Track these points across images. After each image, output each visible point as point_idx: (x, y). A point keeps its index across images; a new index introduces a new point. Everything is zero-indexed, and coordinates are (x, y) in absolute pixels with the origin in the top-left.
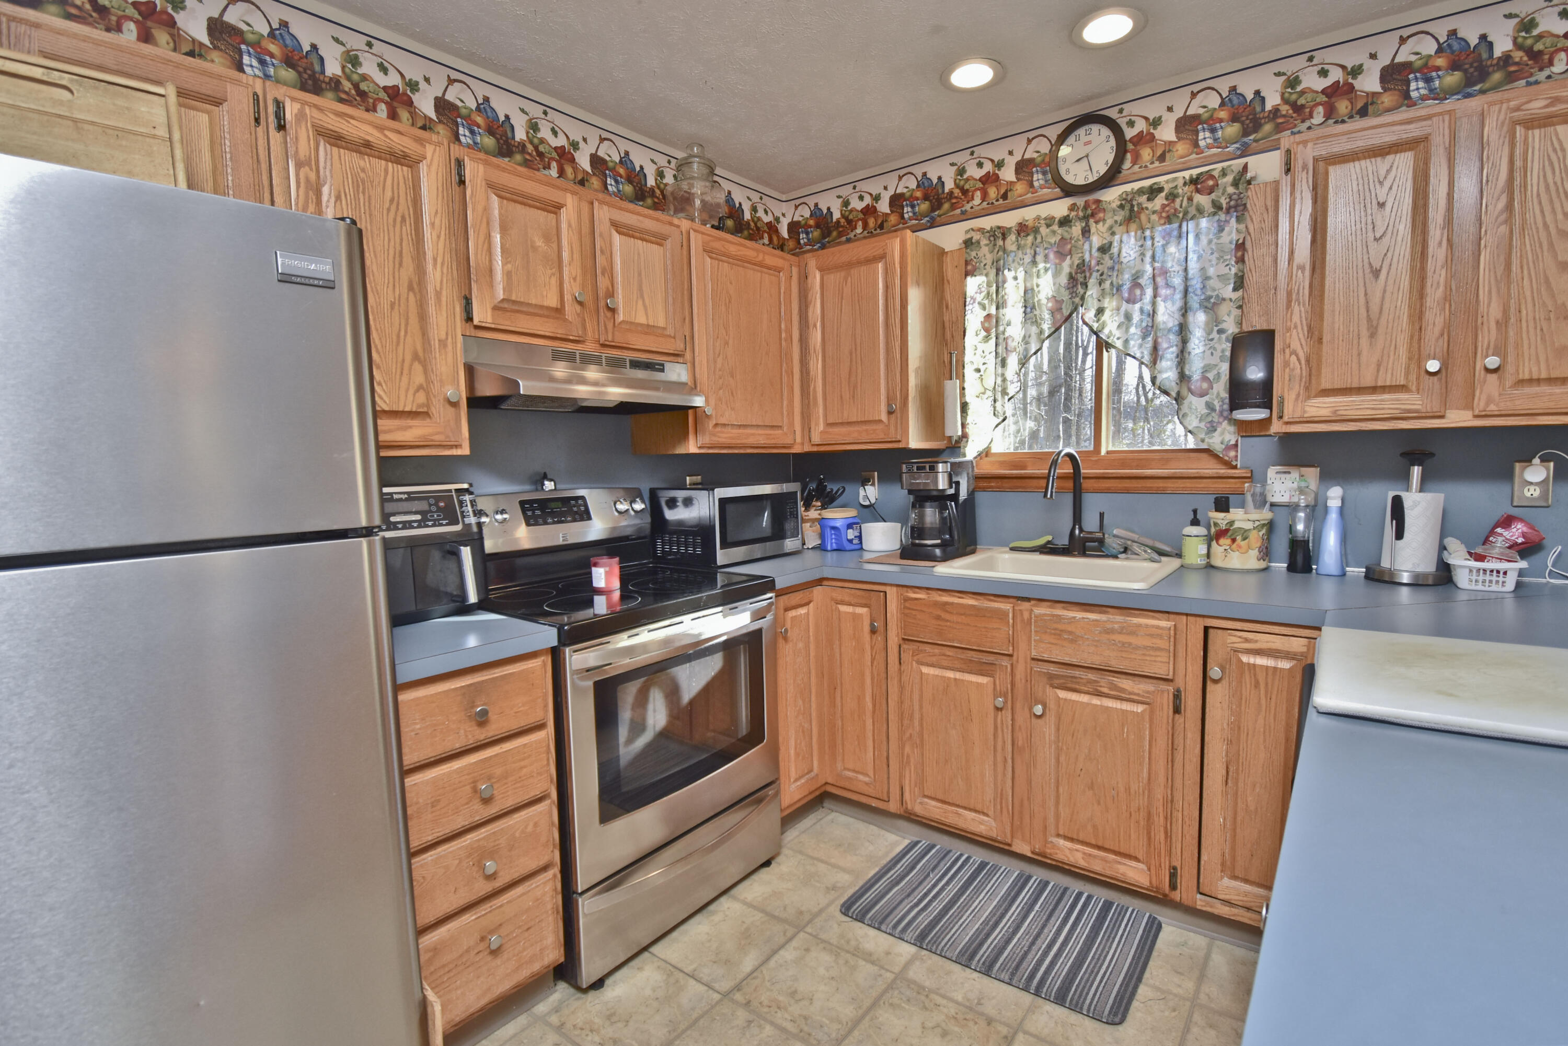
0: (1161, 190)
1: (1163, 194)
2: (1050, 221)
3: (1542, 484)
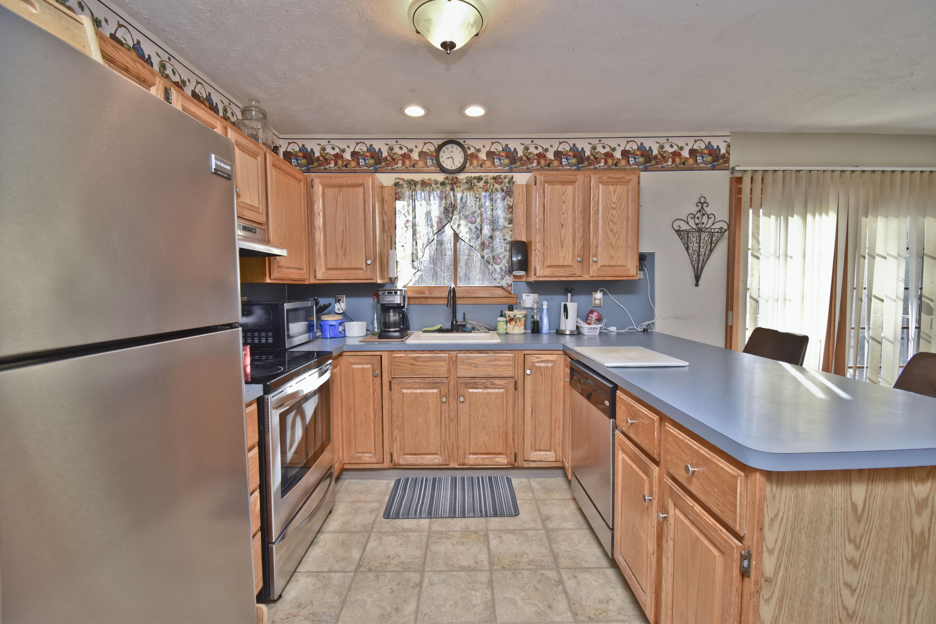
0: (482, 179)
1: (483, 181)
2: (436, 182)
3: (600, 299)
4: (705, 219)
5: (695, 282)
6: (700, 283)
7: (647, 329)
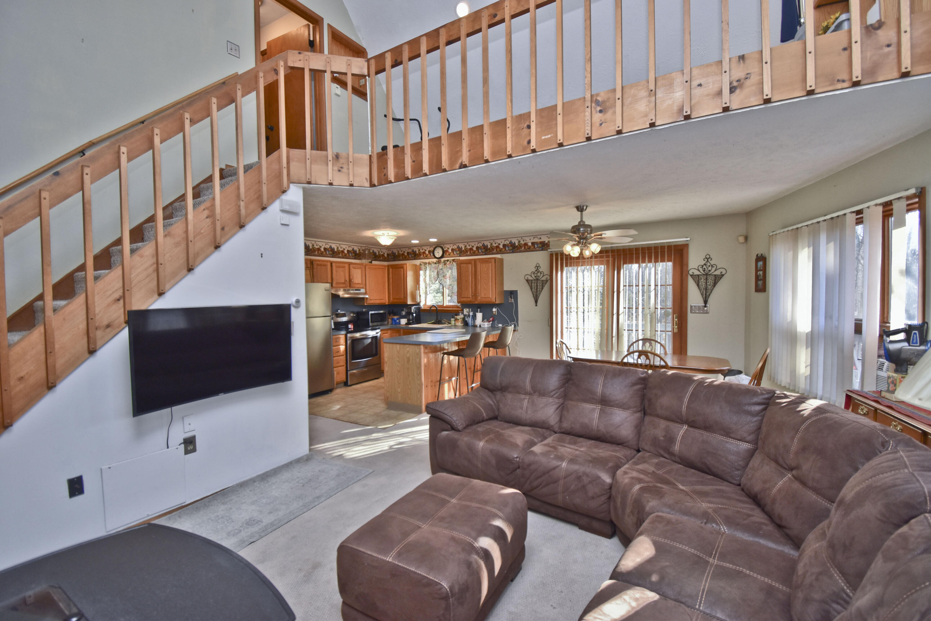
1: (449, 261)
2: (433, 262)
3: (495, 312)
4: (539, 274)
5: (535, 304)
6: (538, 304)
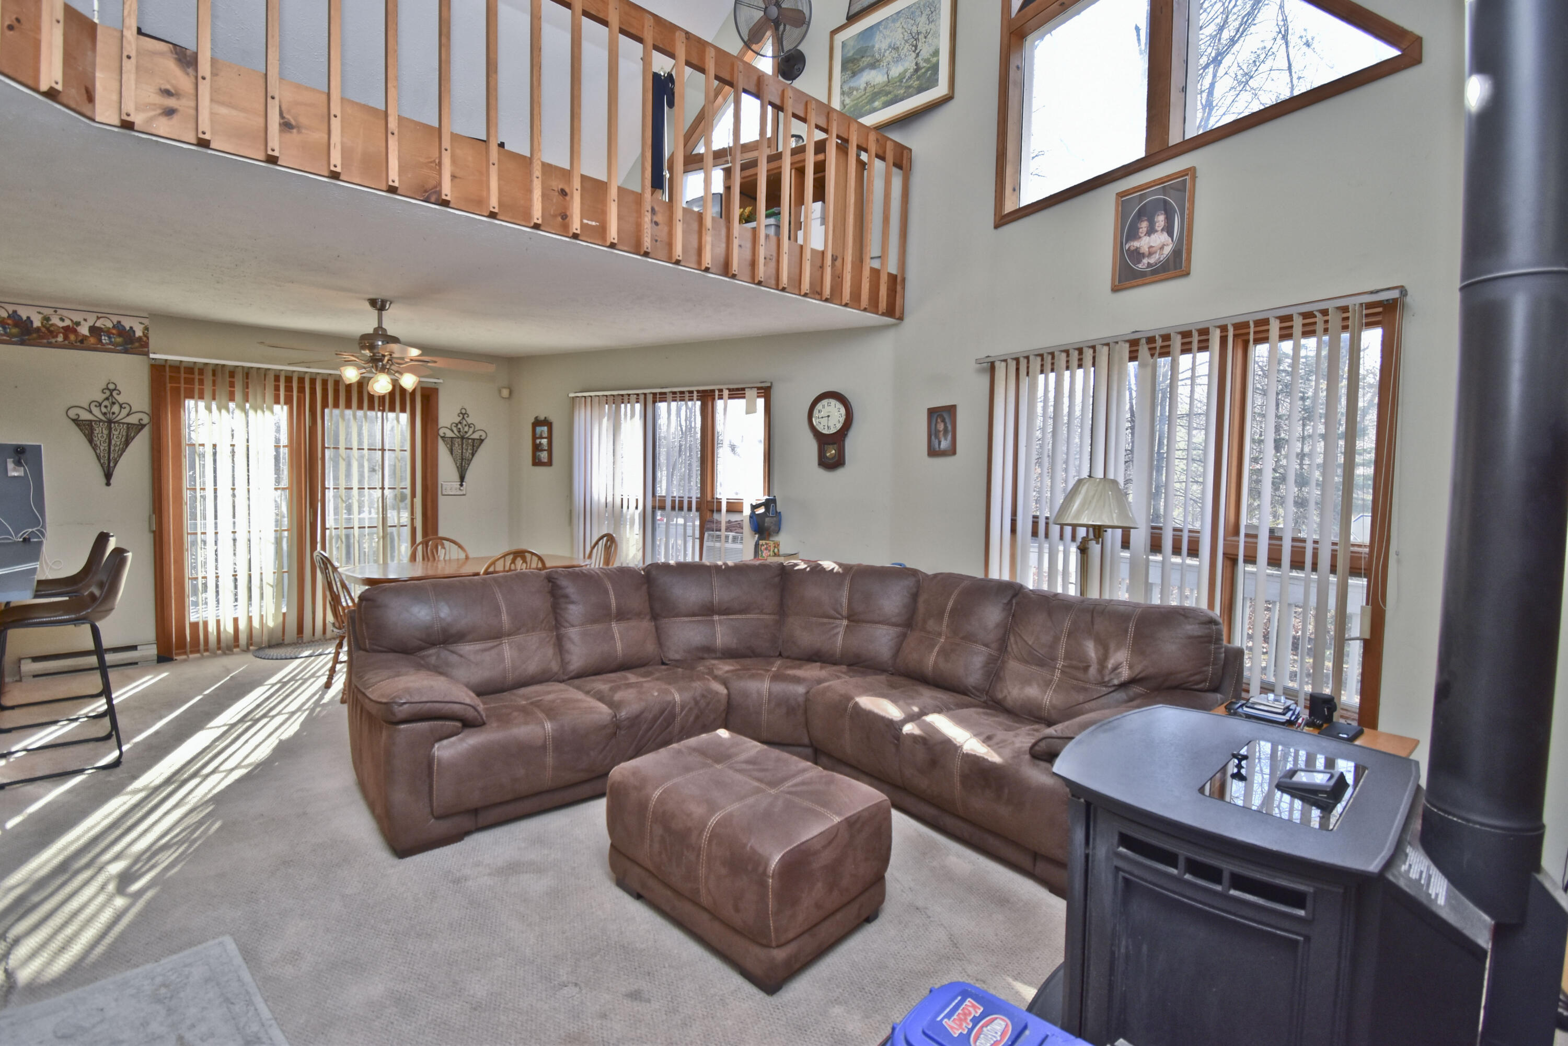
4: (116, 408)
5: (104, 481)
6: (112, 481)
7: (29, 539)
